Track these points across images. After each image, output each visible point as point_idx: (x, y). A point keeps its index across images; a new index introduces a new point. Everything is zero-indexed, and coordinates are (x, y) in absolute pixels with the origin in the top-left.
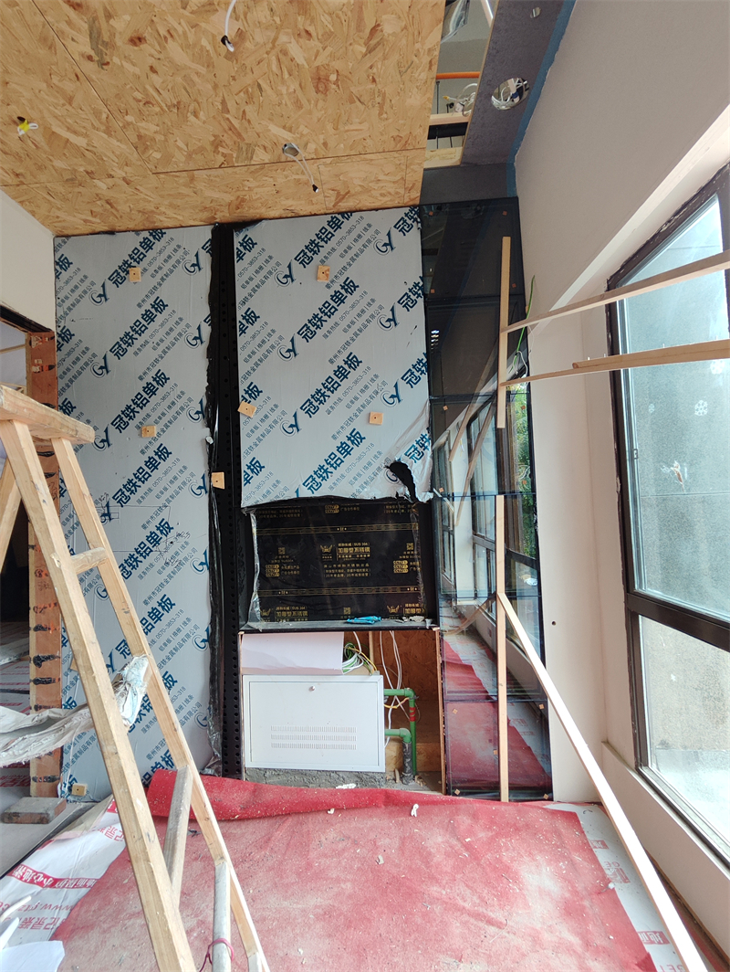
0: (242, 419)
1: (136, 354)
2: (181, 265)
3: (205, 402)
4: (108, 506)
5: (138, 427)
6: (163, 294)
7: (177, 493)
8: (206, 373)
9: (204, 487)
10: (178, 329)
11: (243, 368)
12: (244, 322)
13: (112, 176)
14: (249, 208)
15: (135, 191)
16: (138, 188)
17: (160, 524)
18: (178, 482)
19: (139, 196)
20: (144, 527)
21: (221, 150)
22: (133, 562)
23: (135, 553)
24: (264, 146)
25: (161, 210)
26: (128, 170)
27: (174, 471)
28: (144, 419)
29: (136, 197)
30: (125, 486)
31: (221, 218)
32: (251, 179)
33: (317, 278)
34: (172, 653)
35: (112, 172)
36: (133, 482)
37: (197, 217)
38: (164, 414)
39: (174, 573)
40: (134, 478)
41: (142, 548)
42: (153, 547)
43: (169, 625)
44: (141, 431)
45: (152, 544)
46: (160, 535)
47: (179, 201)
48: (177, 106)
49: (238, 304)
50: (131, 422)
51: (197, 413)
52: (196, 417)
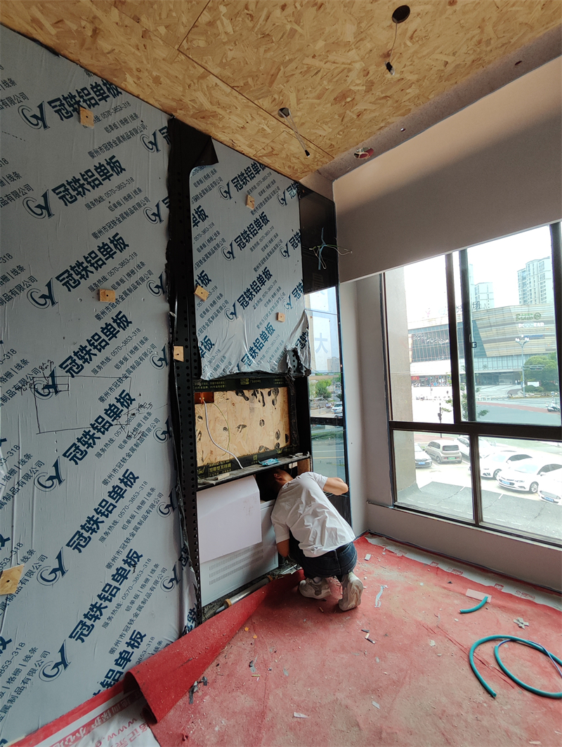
0: (197, 301)
1: (89, 206)
4: (52, 375)
5: (92, 288)
6: (120, 156)
7: (139, 364)
9: (164, 359)
10: (137, 199)
11: (196, 256)
12: (196, 216)
13: (138, 20)
14: (211, 124)
15: (141, 46)
16: (148, 47)
17: (120, 396)
18: (139, 353)
19: (137, 52)
20: (102, 399)
21: (250, 80)
22: (88, 439)
23: (91, 429)
24: (275, 99)
25: (140, 75)
26: (162, 30)
27: (135, 342)
28: (99, 281)
29: (133, 50)
30: (76, 354)
31: (179, 115)
32: (239, 109)
33: (246, 204)
34: (136, 529)
35: (143, 19)
36: (87, 349)
37: (163, 100)
38: (122, 281)
39: (137, 445)
40: (88, 345)
41: (100, 424)
42: (113, 421)
43: (132, 500)
44: (98, 294)
45: (111, 417)
46: (121, 408)
47: (168, 81)
48: (265, 36)
49: (191, 198)
50: (82, 281)
51: (157, 287)
52: (156, 290)
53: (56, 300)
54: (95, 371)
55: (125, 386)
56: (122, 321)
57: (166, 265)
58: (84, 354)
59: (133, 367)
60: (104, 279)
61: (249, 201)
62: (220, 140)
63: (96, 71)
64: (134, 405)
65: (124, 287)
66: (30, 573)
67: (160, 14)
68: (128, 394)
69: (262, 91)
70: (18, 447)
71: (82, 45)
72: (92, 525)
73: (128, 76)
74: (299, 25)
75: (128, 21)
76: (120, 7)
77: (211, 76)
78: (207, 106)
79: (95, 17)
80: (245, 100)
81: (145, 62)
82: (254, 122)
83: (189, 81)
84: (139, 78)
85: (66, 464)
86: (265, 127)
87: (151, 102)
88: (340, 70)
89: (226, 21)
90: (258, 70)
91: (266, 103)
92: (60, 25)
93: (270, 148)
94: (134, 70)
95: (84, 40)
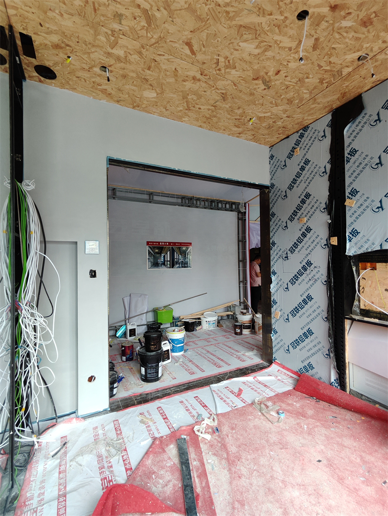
0: (347, 209)
1: (297, 187)
2: (316, 139)
4: (287, 253)
5: (298, 219)
6: (308, 157)
7: (315, 248)
8: (328, 188)
9: (327, 245)
10: (315, 170)
11: (348, 181)
12: (349, 156)
17: (307, 262)
20: (301, 263)
21: (325, 81)
22: (296, 277)
23: (297, 274)
24: (347, 66)
27: (314, 238)
28: (301, 215)
30: (293, 245)
31: (335, 106)
34: (312, 320)
35: (282, 117)
37: (323, 112)
38: (309, 212)
39: (313, 284)
40: (297, 241)
41: (300, 272)
42: (304, 272)
43: (311, 307)
46: (307, 267)
48: (299, 81)
49: (345, 148)
50: (295, 217)
51: (324, 209)
52: (324, 211)
53: (288, 227)
54: (299, 252)
55: (309, 258)
57: (328, 196)
59: (312, 250)
60: (303, 213)
64: (312, 266)
66: (281, 316)
68: (310, 261)
70: (279, 276)
72: (297, 310)
75: (282, 120)
76: (277, 122)
78: (335, 97)
79: (279, 127)
80: (340, 81)
84: (307, 119)
85: (290, 285)
89: (288, 95)
90: (320, 79)
91: (348, 70)
92: (280, 134)
94: (303, 120)
95: (287, 130)
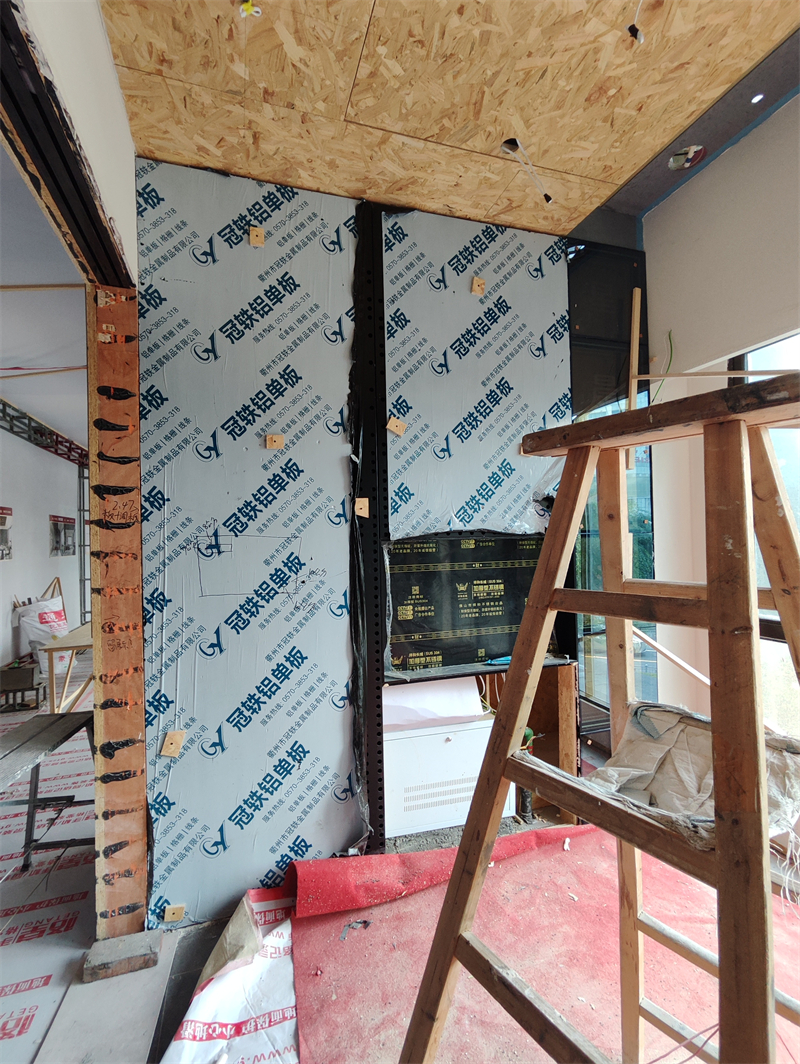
0: (390, 438)
1: (256, 339)
2: (317, 238)
3: (346, 413)
4: (216, 534)
5: (259, 435)
6: (295, 269)
7: (311, 521)
8: (347, 378)
9: (344, 515)
10: (314, 318)
11: (391, 378)
12: (393, 323)
13: (291, 106)
14: (412, 193)
15: (304, 134)
16: (311, 131)
17: (288, 559)
18: (312, 508)
19: (302, 142)
20: (267, 563)
21: (446, 122)
22: (251, 607)
23: (255, 596)
24: (490, 133)
25: (313, 165)
26: (321, 106)
27: (307, 494)
28: (267, 425)
29: (297, 141)
30: (240, 510)
31: (371, 195)
32: (443, 163)
33: (471, 290)
34: (303, 718)
35: (297, 102)
36: (252, 505)
37: (347, 185)
38: (294, 422)
39: (306, 619)
40: (253, 500)
41: (264, 590)
42: (279, 588)
43: (300, 683)
44: (265, 440)
45: (277, 584)
46: (288, 573)
47: (345, 161)
48: (447, 58)
49: (385, 301)
50: (249, 427)
51: (336, 424)
52: (335, 429)
53: (220, 451)
54: (260, 530)
55: (294, 547)
56: (292, 470)
57: (349, 396)
58: (249, 511)
60: (273, 421)
61: (475, 286)
62: (431, 210)
63: (268, 178)
64: (304, 571)
65: (295, 429)
66: (191, 741)
67: (313, 90)
68: (297, 558)
69: (469, 128)
70: (181, 609)
71: (248, 156)
72: (253, 704)
73: (301, 171)
74: (491, 22)
75: (284, 112)
76: (270, 101)
77: (394, 135)
78: (400, 173)
79: (250, 122)
80: (448, 150)
81: (313, 149)
82: (470, 174)
83: (368, 153)
84: (313, 170)
85: (227, 633)
86: (489, 175)
87: (334, 192)
88: (580, 56)
89: (390, 63)
90: (453, 105)
91: (478, 143)
92: (222, 144)
93: (505, 200)
94: (305, 162)
95: (248, 150)
